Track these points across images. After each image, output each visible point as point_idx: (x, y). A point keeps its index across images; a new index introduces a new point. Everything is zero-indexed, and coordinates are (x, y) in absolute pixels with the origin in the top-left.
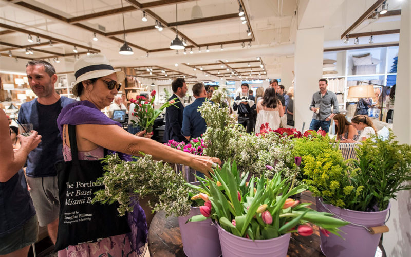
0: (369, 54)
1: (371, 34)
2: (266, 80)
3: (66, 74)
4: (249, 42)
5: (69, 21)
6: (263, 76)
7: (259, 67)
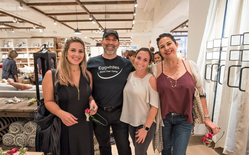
0: (180, 39)
1: (181, 32)
2: (130, 47)
3: (12, 39)
4: (130, 30)
5: (47, 15)
6: (129, 45)
7: (130, 41)
